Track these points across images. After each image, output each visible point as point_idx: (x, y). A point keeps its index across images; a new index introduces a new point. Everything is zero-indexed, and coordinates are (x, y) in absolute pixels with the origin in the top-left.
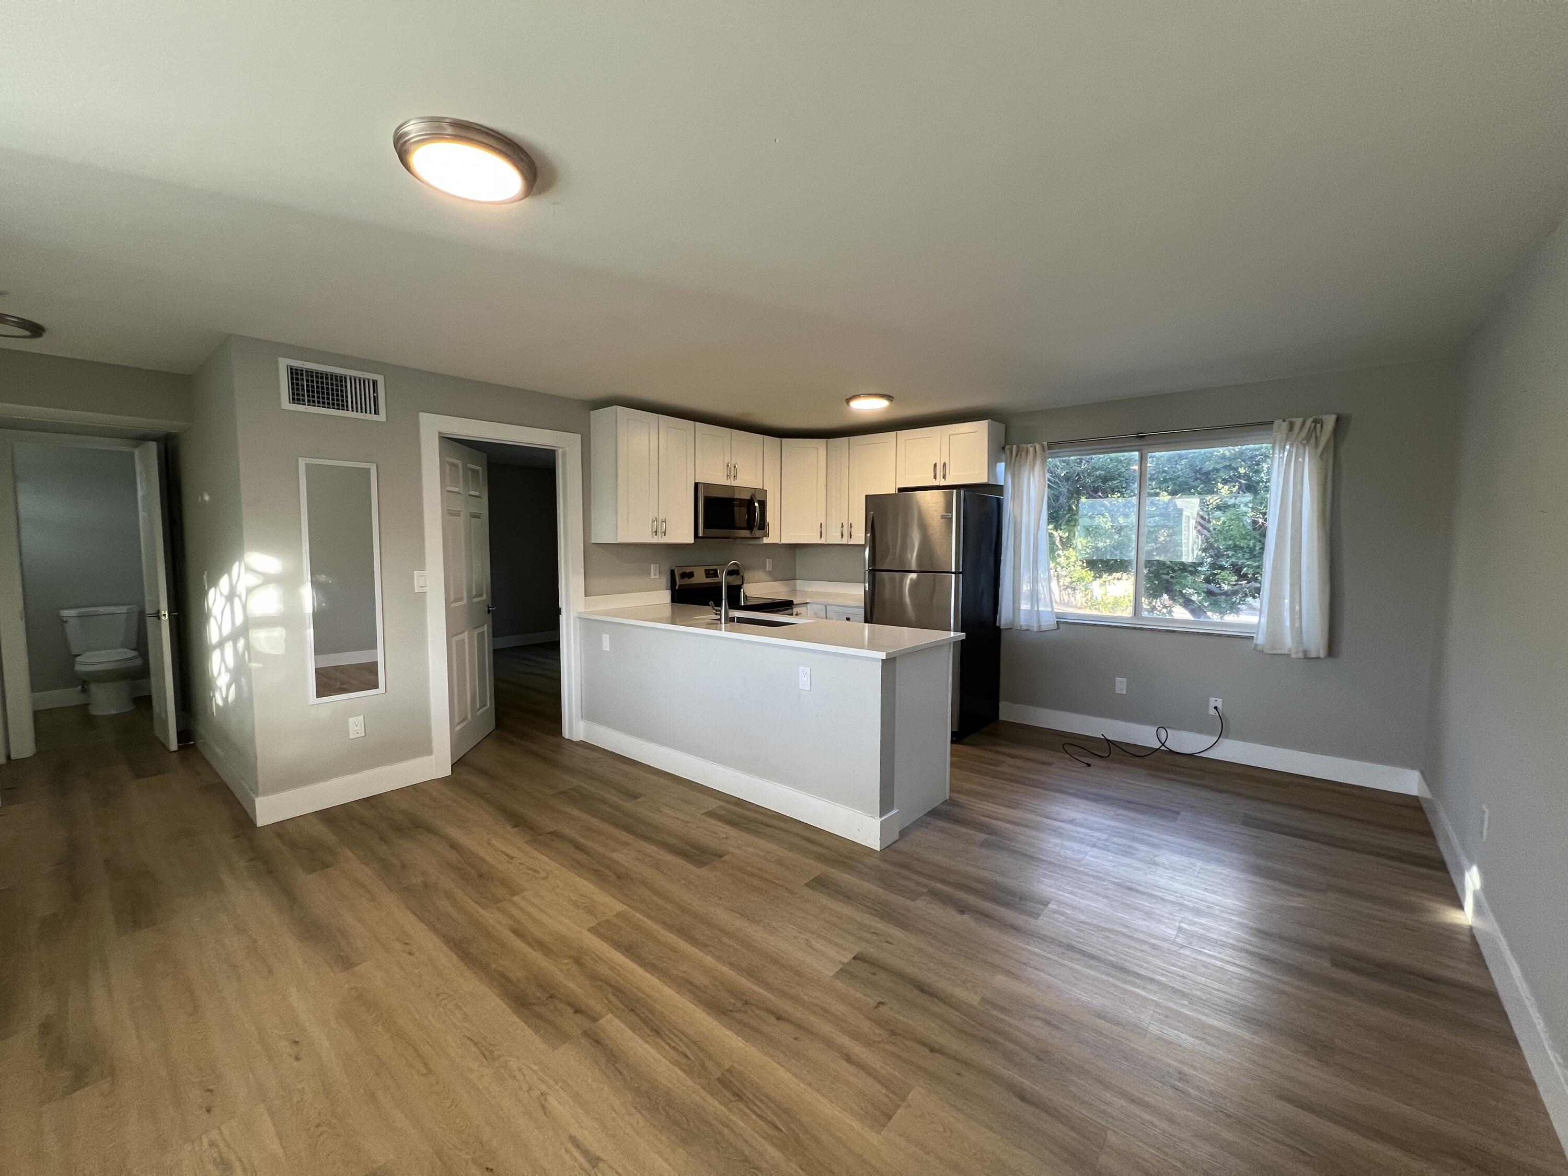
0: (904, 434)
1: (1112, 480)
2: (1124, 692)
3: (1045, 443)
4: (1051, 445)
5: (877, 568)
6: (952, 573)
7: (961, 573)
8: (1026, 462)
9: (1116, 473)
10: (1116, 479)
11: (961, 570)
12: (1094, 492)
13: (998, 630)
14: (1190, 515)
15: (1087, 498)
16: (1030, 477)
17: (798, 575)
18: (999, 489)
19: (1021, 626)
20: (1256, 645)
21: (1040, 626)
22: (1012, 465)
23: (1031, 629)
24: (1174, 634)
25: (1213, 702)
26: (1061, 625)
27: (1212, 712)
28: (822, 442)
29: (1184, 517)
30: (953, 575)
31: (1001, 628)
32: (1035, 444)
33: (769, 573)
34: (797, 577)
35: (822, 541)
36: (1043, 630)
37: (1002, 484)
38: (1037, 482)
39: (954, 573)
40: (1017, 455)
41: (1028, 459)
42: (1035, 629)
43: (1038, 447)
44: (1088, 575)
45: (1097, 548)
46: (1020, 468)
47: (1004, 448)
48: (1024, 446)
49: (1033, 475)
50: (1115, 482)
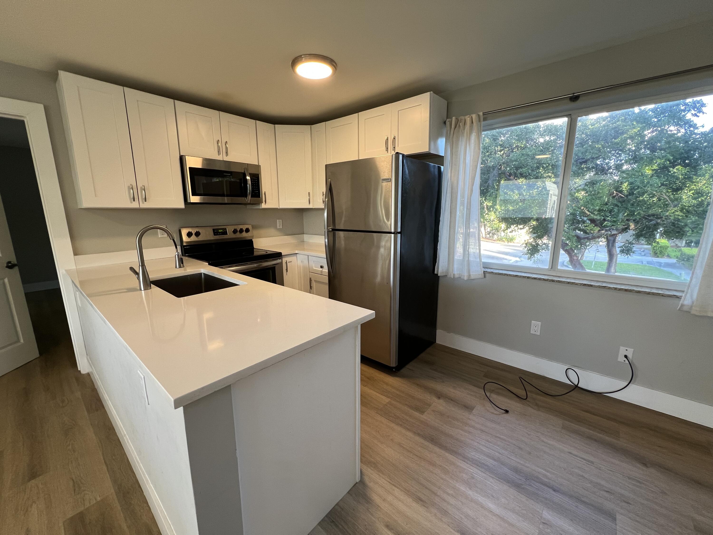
0: (364, 114)
1: (521, 168)
2: (539, 334)
3: (481, 114)
4: (486, 116)
5: (337, 228)
6: (390, 233)
7: (399, 233)
8: (463, 133)
9: (526, 163)
10: (525, 167)
11: (399, 230)
12: (509, 176)
13: (437, 277)
14: (552, 193)
15: (505, 180)
16: (466, 144)
17: (305, 230)
18: (439, 159)
19: (454, 275)
20: (682, 305)
21: (469, 275)
22: (451, 136)
23: (462, 277)
24: (591, 287)
25: (623, 351)
26: (487, 275)
27: (621, 359)
28: (307, 128)
29: (550, 195)
30: (393, 235)
31: (439, 275)
32: (471, 115)
33: (280, 230)
34: (305, 232)
35: (311, 206)
36: (472, 278)
37: (442, 154)
38: (472, 151)
39: (394, 233)
40: (455, 127)
41: (466, 130)
42: (466, 278)
43: (474, 116)
44: (503, 226)
45: (508, 210)
46: (458, 140)
47: (445, 123)
48: (463, 118)
49: (470, 145)
50: (524, 169)
